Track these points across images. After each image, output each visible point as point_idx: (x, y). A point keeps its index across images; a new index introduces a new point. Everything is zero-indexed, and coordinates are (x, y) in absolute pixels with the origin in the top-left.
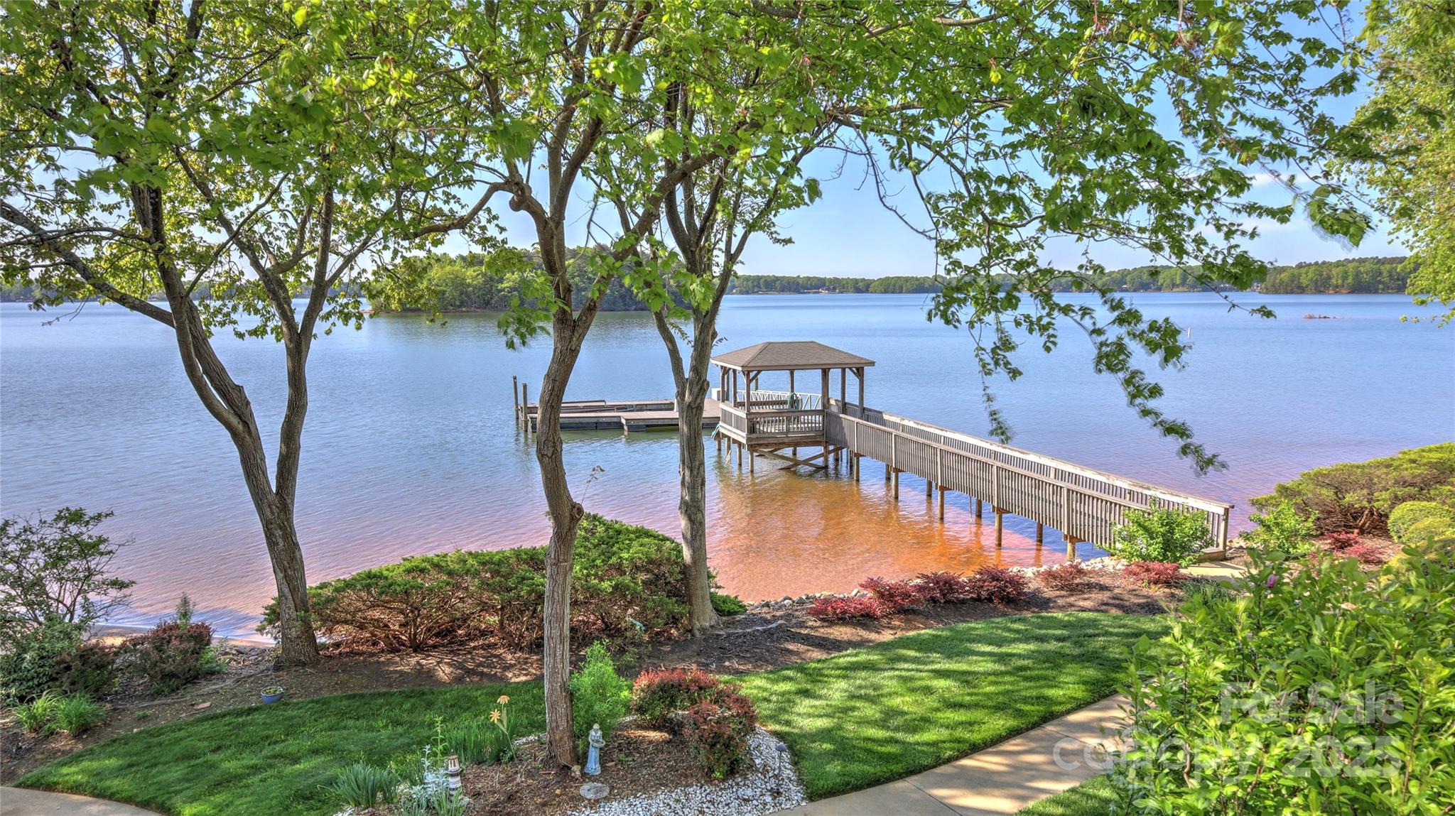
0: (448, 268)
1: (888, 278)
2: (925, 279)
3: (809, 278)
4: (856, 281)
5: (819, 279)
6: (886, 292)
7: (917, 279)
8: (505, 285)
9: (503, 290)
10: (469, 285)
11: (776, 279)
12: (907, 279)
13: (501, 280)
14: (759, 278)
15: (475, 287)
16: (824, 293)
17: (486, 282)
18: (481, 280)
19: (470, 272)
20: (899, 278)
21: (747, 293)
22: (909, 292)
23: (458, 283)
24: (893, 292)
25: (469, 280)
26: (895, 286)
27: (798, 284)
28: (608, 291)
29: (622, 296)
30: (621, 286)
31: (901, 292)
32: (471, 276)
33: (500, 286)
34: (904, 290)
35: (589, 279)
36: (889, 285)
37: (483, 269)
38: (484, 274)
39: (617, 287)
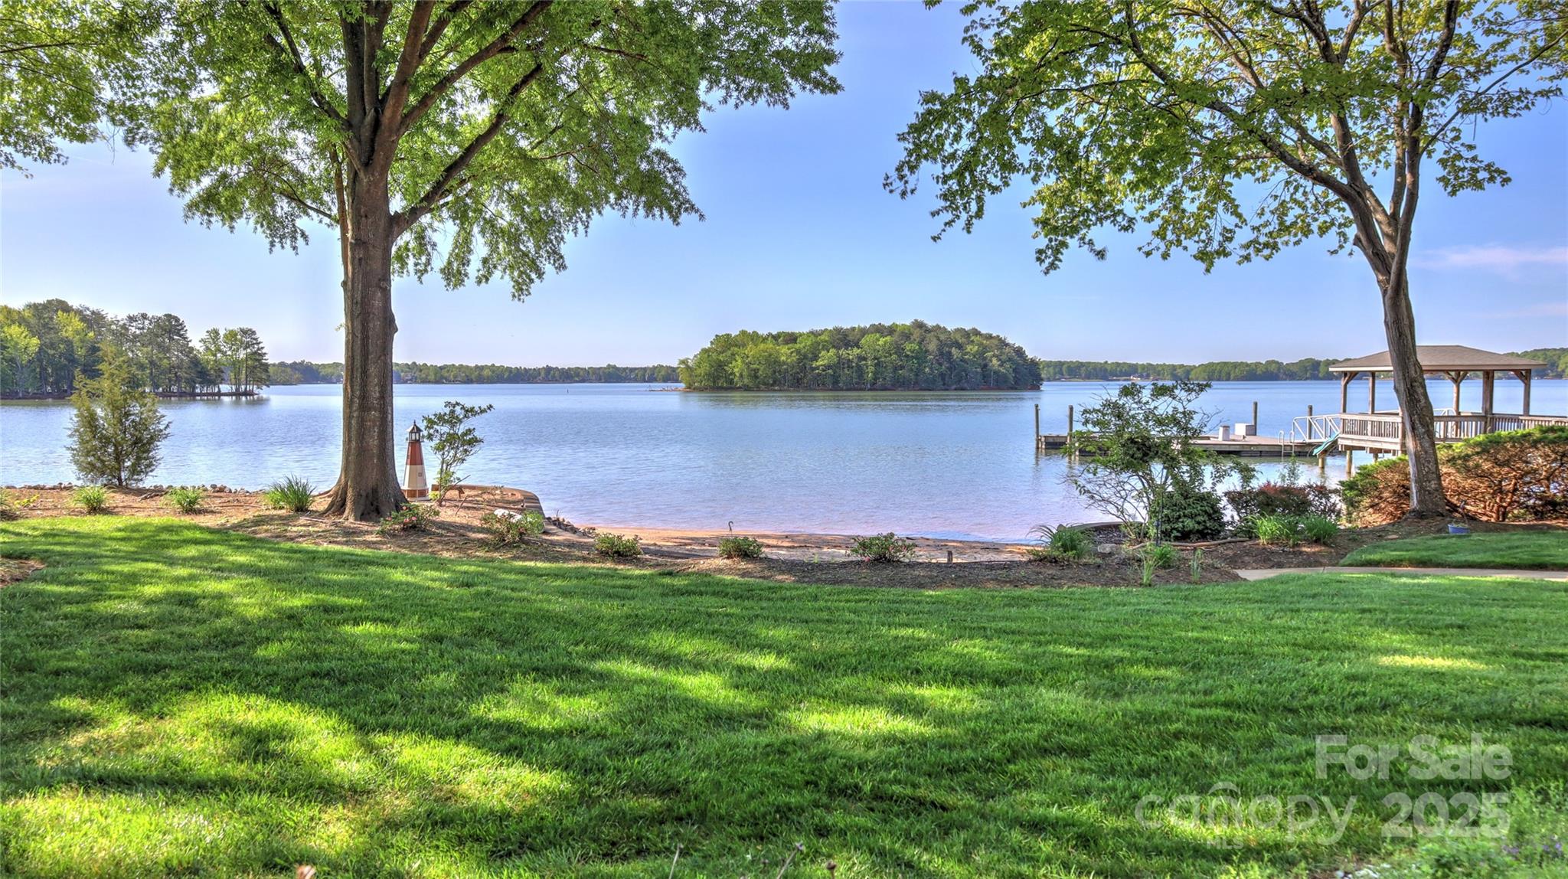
0: (762, 346)
2: (1258, 364)
3: (1118, 364)
5: (1131, 366)
6: (1210, 379)
7: (1247, 365)
8: (820, 363)
9: (817, 368)
10: (784, 363)
11: (1081, 365)
12: (1235, 365)
13: (816, 358)
14: (1061, 364)
15: (789, 365)
16: (1135, 380)
17: (800, 361)
18: (795, 357)
19: (784, 350)
22: (1237, 379)
23: (772, 362)
25: (783, 358)
26: (1220, 372)
27: (1106, 370)
28: (927, 370)
29: (942, 375)
30: (940, 364)
31: (1228, 379)
32: (785, 353)
33: (814, 364)
34: (1232, 376)
35: (907, 356)
36: (1213, 371)
37: (797, 346)
38: (798, 352)
39: (936, 366)
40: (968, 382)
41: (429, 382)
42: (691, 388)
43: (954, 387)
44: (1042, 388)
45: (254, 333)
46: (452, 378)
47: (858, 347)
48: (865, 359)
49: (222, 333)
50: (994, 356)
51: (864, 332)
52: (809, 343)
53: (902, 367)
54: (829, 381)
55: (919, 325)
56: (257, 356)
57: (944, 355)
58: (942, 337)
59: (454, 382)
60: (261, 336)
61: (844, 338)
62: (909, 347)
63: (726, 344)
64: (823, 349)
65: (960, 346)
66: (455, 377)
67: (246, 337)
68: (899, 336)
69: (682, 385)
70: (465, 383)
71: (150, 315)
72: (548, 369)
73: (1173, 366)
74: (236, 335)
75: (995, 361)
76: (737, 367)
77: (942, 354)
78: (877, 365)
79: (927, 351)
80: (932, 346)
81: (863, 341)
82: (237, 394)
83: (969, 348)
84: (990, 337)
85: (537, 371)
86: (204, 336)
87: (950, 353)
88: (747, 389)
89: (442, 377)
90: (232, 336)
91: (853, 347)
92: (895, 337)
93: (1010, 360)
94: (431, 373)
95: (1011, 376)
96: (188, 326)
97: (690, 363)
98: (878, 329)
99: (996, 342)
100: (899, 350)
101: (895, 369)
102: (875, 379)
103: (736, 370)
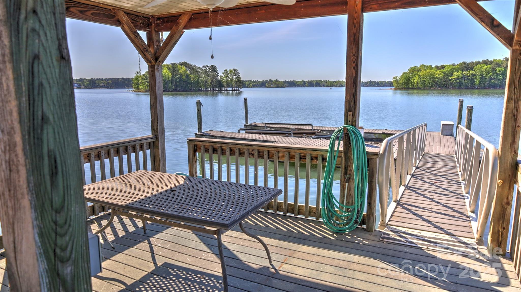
0: (429, 71)
8: (453, 77)
9: (452, 80)
10: (436, 78)
13: (452, 75)
15: (439, 79)
17: (444, 76)
18: (442, 75)
19: (438, 72)
23: (432, 77)
25: (437, 76)
32: (438, 74)
33: (451, 78)
35: (497, 74)
37: (444, 70)
38: (444, 73)
42: (397, 88)
45: (237, 70)
46: (336, 85)
47: (473, 70)
48: (475, 75)
49: (228, 70)
51: (478, 63)
52: (450, 69)
53: (494, 79)
54: (457, 86)
56: (239, 79)
60: (239, 71)
61: (466, 66)
63: (414, 70)
64: (456, 72)
67: (235, 72)
68: (495, 64)
69: (393, 88)
71: (209, 66)
74: (232, 71)
76: (416, 80)
78: (482, 78)
81: (475, 67)
82: (232, 90)
85: (367, 83)
86: (224, 72)
88: (420, 89)
89: (333, 85)
90: (231, 71)
91: (470, 70)
92: (493, 65)
94: (329, 84)
97: (398, 78)
98: (486, 62)
100: (493, 70)
101: (491, 79)
102: (480, 84)
103: (415, 81)
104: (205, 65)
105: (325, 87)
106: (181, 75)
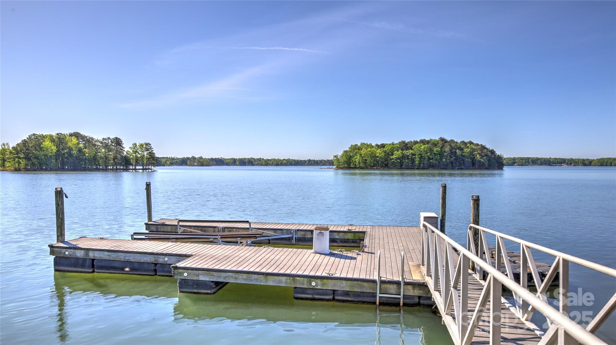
0: (370, 149)
1: (603, 159)
3: (556, 159)
4: (584, 160)
5: (562, 159)
6: (602, 165)
8: (394, 157)
9: (393, 159)
10: (378, 157)
13: (392, 155)
14: (529, 158)
15: (381, 158)
16: (565, 166)
17: (385, 155)
18: (383, 154)
20: (610, 158)
21: (522, 165)
23: (373, 156)
24: (606, 166)
25: (378, 155)
26: (607, 162)
27: (550, 161)
28: (444, 160)
29: (452, 163)
30: (451, 157)
31: (611, 165)
32: (379, 152)
33: (392, 157)
34: (613, 164)
35: (435, 154)
36: (603, 162)
37: (385, 149)
38: (385, 152)
39: (449, 158)
40: (464, 165)
41: (263, 165)
42: (338, 168)
43: (457, 168)
44: (504, 169)
45: (150, 144)
46: (271, 164)
47: (412, 150)
48: (415, 155)
49: (138, 144)
50: (478, 153)
51: (416, 143)
52: (390, 148)
53: (432, 159)
54: (398, 165)
55: (442, 140)
56: (152, 155)
57: (453, 153)
58: (453, 145)
59: (272, 165)
60: (152, 146)
61: (405, 146)
62: (435, 149)
63: (355, 148)
64: (396, 151)
65: (461, 149)
66: (272, 163)
67: (147, 147)
68: (432, 144)
69: (335, 167)
70: (276, 165)
71: (111, 138)
72: (309, 161)
73: (584, 159)
74: (143, 146)
75: (478, 156)
76: (357, 158)
77: (452, 153)
78: (421, 158)
79: (445, 151)
80: (447, 149)
81: (414, 147)
82: (143, 169)
83: (465, 150)
84: (478, 145)
85: (305, 161)
86: (131, 146)
87: (456, 152)
88: (362, 169)
89: (268, 163)
90: (141, 145)
91: (409, 149)
92: (430, 145)
93: (486, 155)
94: (264, 162)
95: (487, 163)
96: (124, 142)
97: (339, 157)
98: (423, 142)
99: (479, 147)
100: (431, 150)
101: (429, 159)
102: (420, 163)
103: (357, 160)
104: (105, 137)
105: (258, 165)
106: (70, 149)
